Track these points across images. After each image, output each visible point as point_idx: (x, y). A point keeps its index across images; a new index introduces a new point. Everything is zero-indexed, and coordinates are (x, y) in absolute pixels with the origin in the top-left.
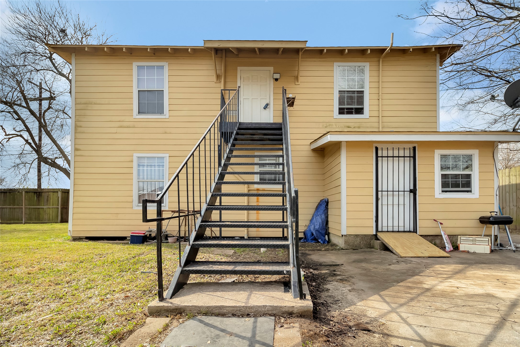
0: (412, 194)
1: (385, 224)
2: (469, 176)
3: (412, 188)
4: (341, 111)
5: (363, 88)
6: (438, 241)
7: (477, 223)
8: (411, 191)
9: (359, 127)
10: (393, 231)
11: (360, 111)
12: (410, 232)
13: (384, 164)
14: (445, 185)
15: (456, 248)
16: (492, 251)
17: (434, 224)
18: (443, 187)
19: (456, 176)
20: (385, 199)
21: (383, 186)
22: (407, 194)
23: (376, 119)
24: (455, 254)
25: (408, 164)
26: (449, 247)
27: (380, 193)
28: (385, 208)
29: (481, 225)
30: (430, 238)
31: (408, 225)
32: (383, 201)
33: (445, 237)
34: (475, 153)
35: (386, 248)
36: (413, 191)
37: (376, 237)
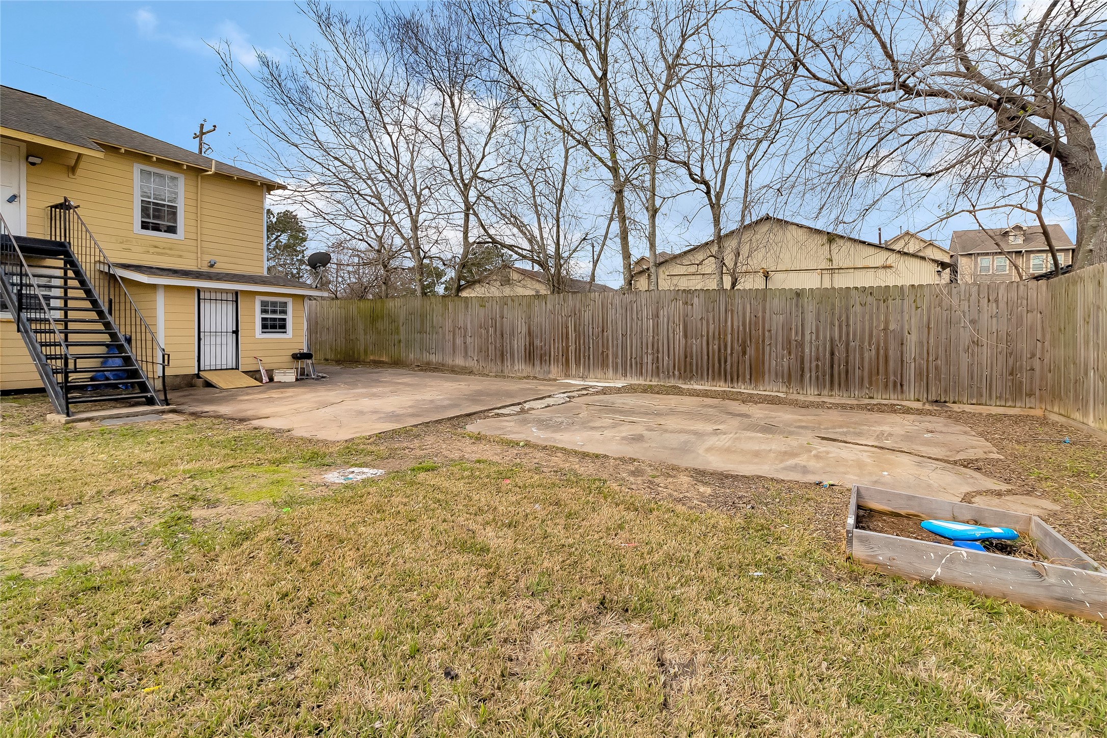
0: (234, 335)
1: (207, 363)
2: (284, 320)
3: (235, 329)
4: (145, 226)
5: (175, 202)
6: (258, 376)
7: (290, 358)
8: (233, 332)
9: (171, 249)
10: (216, 370)
11: (172, 230)
12: (232, 369)
13: (206, 307)
14: (264, 326)
15: (271, 379)
16: (297, 380)
17: (255, 361)
18: (263, 328)
19: (275, 319)
20: (207, 339)
21: (205, 327)
22: (230, 335)
23: (194, 243)
24: (271, 384)
25: (231, 307)
26: (265, 379)
27: (202, 334)
28: (207, 348)
29: (293, 360)
30: (251, 374)
31: (231, 363)
32: (205, 341)
33: (263, 372)
34: (290, 301)
35: (208, 384)
36: (236, 332)
37: (198, 376)
